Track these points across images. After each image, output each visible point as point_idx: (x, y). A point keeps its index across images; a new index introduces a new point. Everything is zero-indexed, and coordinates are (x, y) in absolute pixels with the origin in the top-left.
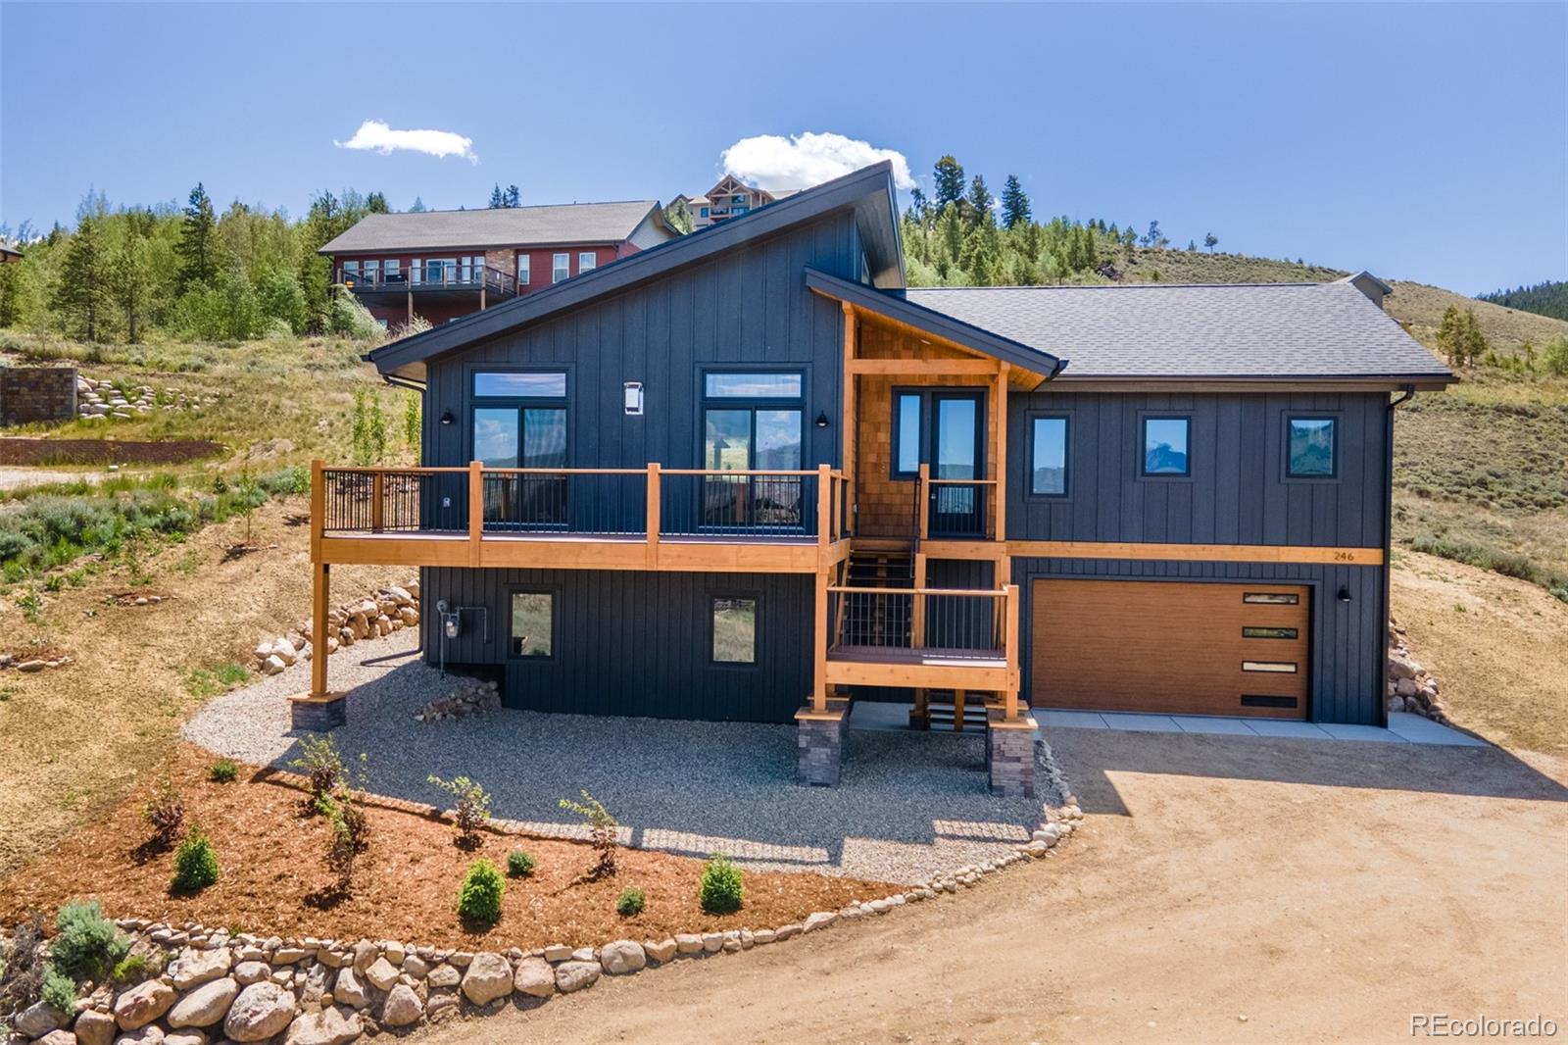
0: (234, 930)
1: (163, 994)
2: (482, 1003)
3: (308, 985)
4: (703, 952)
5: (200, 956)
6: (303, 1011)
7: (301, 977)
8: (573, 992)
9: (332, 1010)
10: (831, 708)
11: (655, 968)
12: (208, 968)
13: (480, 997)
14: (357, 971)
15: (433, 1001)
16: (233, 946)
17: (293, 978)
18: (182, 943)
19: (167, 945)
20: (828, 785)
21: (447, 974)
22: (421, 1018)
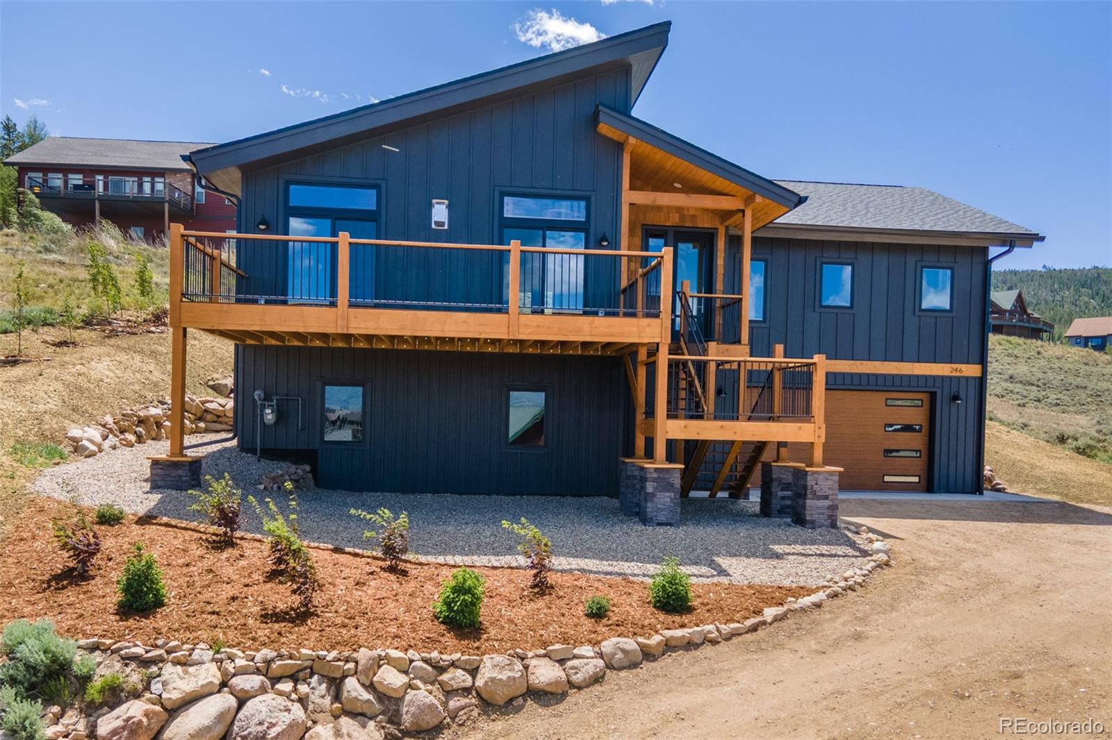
0: (215, 645)
1: (155, 713)
2: (502, 703)
3: (312, 697)
4: (690, 645)
5: (186, 673)
6: (315, 722)
7: (303, 688)
8: (587, 686)
9: (345, 721)
10: (670, 458)
11: (653, 661)
12: (200, 683)
13: (500, 697)
14: (363, 679)
15: (453, 704)
16: (221, 661)
17: (295, 690)
18: (161, 660)
19: (145, 663)
20: (671, 525)
21: (458, 677)
22: (445, 721)
